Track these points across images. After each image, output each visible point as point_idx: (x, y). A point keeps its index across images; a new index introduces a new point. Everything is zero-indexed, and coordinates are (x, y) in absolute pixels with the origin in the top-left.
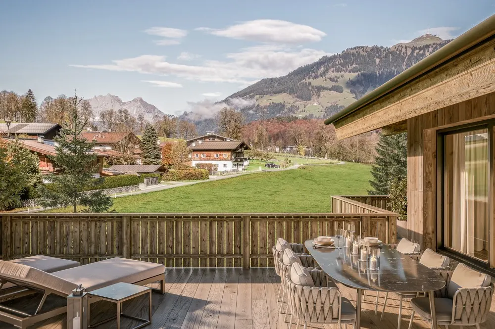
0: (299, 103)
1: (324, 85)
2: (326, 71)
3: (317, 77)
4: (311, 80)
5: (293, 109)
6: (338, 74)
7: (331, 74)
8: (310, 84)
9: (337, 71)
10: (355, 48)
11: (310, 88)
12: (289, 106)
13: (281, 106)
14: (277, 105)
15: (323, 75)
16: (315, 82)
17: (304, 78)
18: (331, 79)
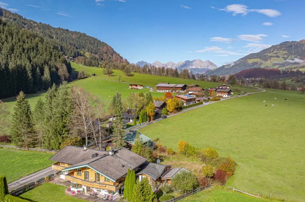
0: (263, 62)
1: (272, 55)
2: (274, 50)
3: (270, 53)
4: (268, 54)
5: (261, 64)
6: (278, 52)
7: (275, 51)
8: (267, 55)
9: (278, 50)
10: (285, 42)
11: (267, 57)
12: (259, 63)
13: (256, 63)
14: (255, 63)
15: (273, 51)
16: (269, 55)
17: (265, 53)
18: (275, 53)
